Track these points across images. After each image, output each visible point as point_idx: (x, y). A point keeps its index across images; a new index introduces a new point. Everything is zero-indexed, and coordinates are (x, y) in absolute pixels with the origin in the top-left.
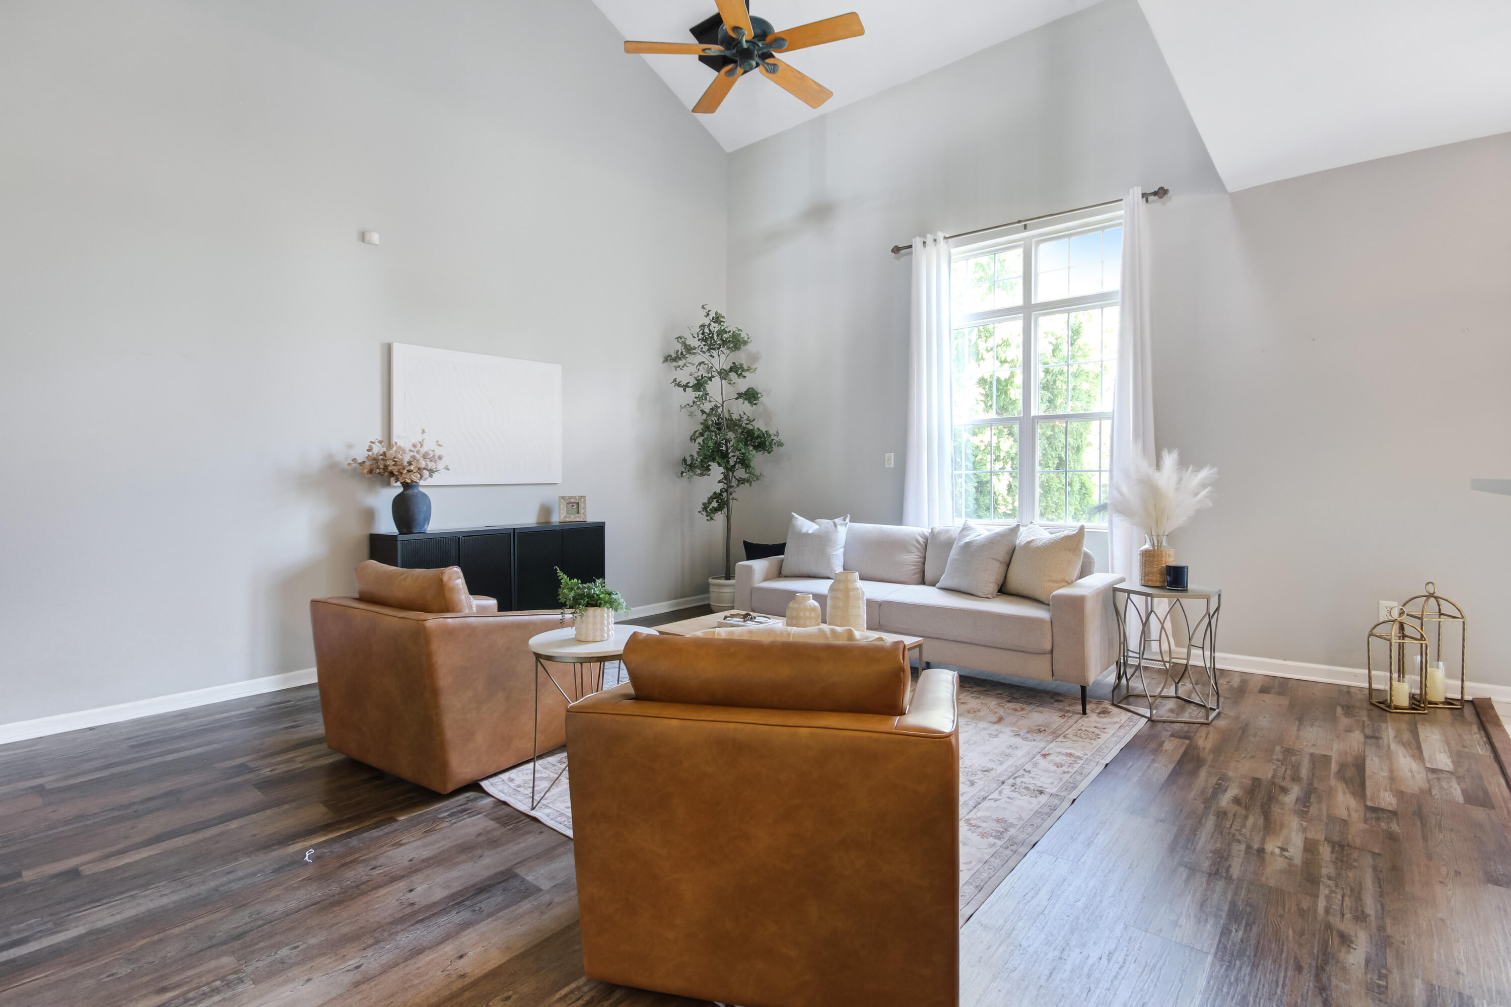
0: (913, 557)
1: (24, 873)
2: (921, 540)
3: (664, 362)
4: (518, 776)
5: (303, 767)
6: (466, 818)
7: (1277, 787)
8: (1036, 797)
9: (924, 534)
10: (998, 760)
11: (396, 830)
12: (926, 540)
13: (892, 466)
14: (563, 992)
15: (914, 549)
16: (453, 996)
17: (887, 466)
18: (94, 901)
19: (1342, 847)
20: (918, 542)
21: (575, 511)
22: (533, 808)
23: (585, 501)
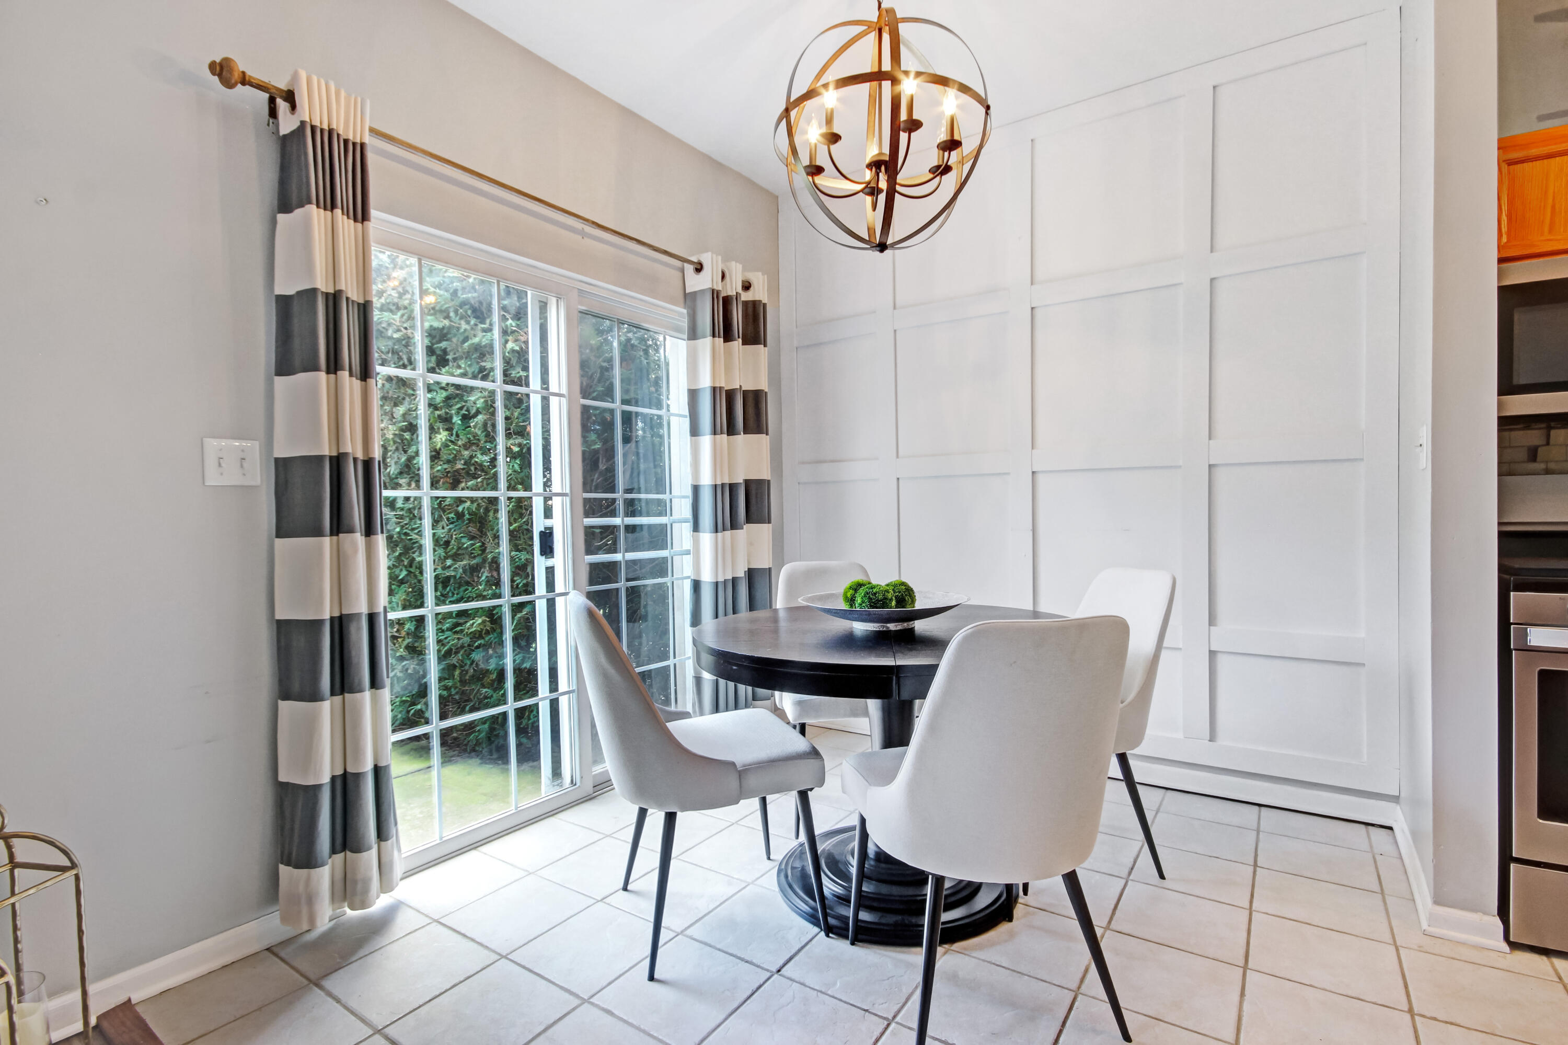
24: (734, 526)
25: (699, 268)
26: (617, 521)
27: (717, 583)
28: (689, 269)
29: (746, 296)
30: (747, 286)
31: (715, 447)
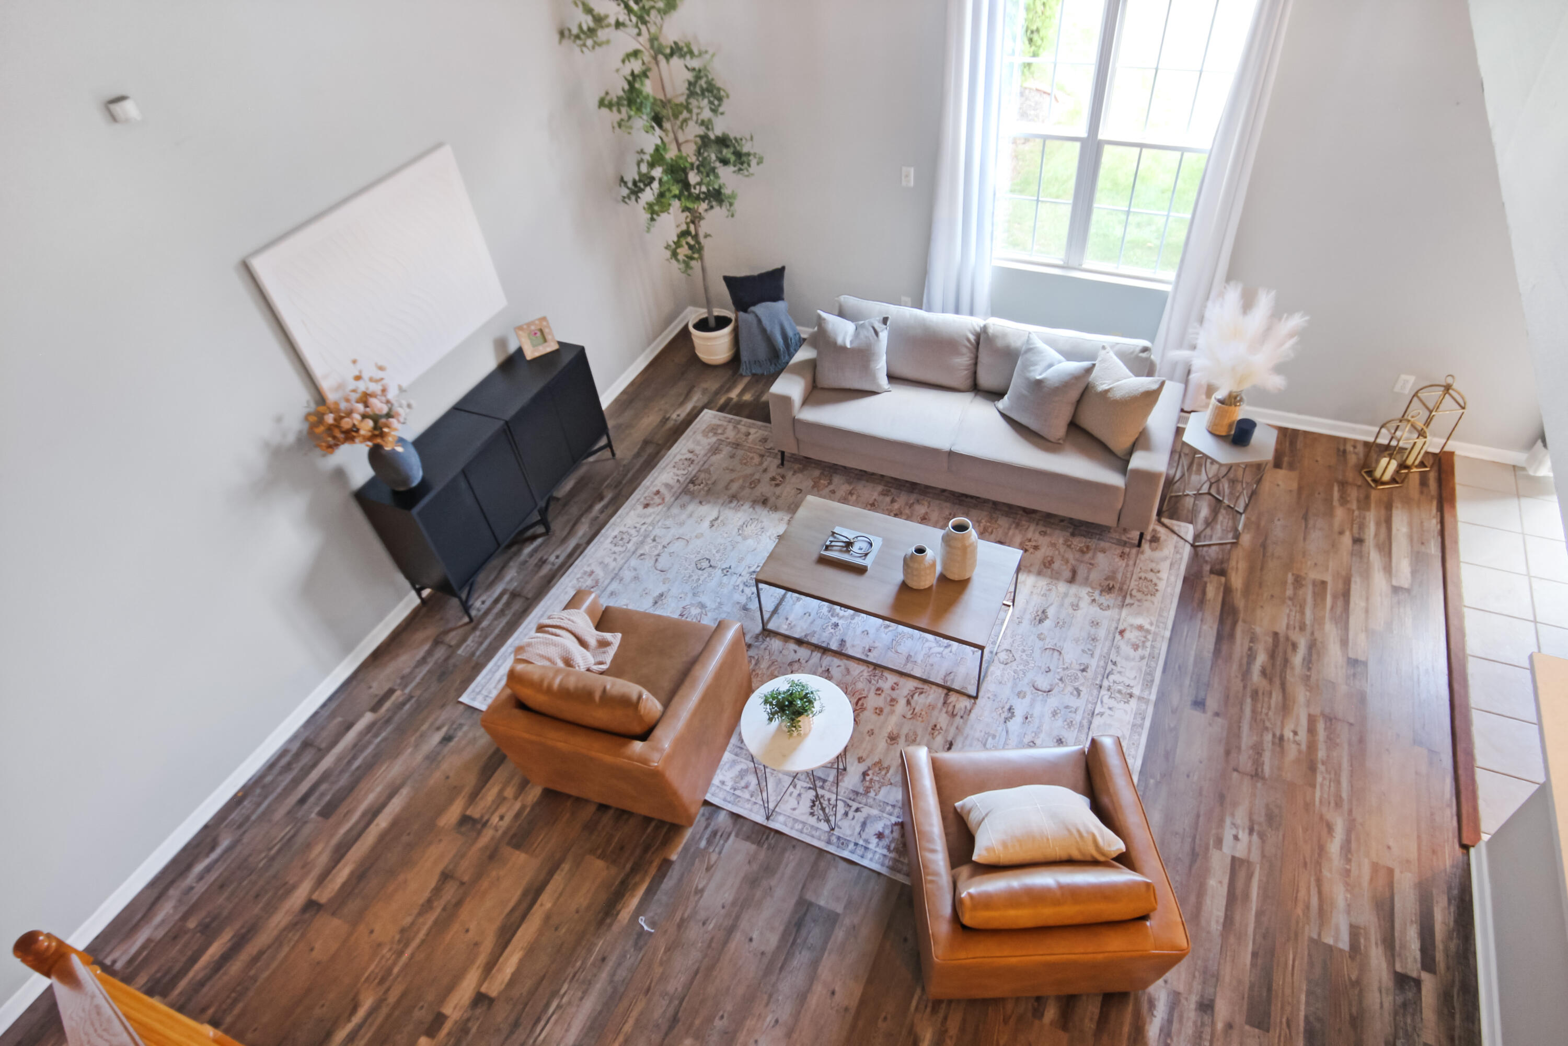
0: (963, 361)
1: (447, 1010)
2: (972, 338)
3: (560, 42)
4: (724, 775)
5: (523, 808)
6: (723, 845)
7: (1290, 643)
8: (1128, 702)
9: (975, 330)
10: (1089, 649)
11: (682, 875)
12: (978, 337)
13: (912, 184)
14: (914, 1003)
15: (964, 350)
16: (853, 1027)
17: (904, 183)
18: (538, 1020)
19: (1331, 720)
20: (969, 340)
21: (541, 340)
22: (768, 818)
23: (548, 323)
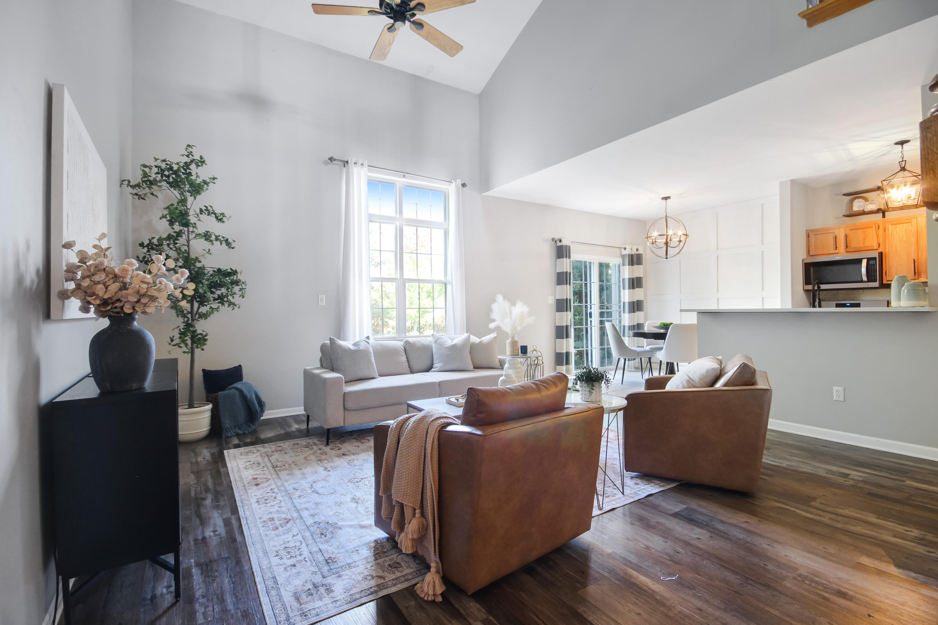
24: (634, 312)
25: (625, 249)
26: (604, 310)
27: (629, 326)
28: (623, 250)
29: (638, 252)
30: (637, 250)
31: (629, 292)
